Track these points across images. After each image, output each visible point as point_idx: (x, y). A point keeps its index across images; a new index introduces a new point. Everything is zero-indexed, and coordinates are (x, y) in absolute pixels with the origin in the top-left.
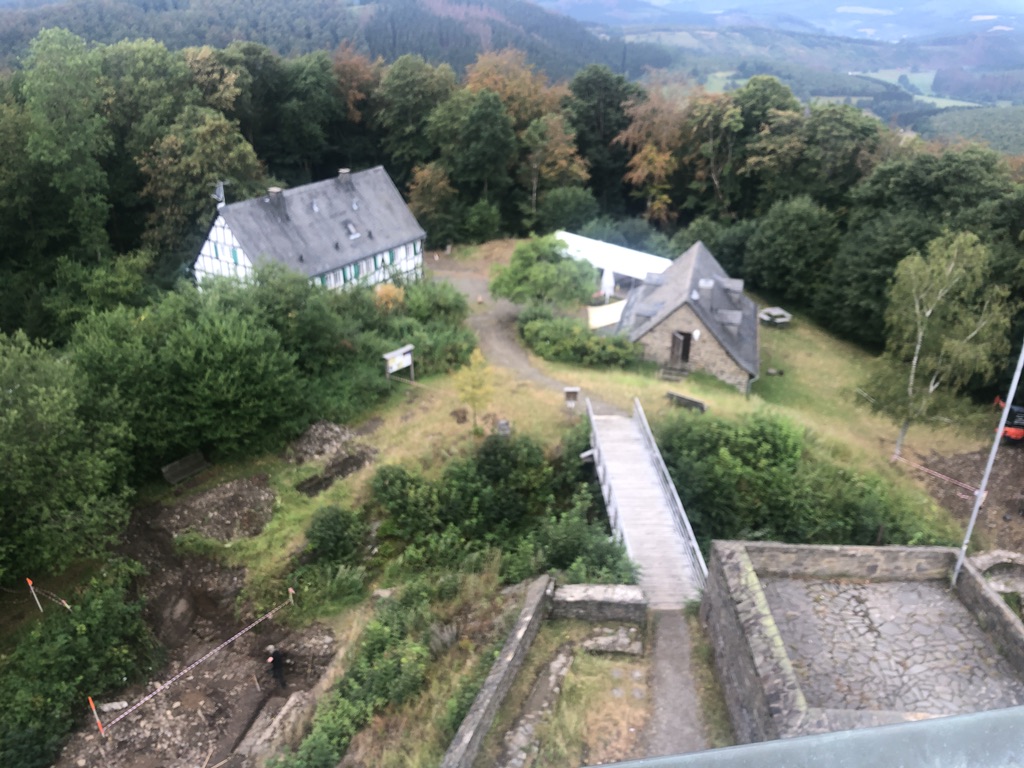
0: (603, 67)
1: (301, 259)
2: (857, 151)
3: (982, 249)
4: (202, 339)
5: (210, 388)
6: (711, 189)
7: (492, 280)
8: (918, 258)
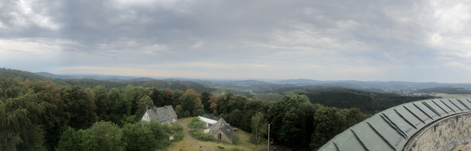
0: (206, 91)
1: (158, 119)
2: (243, 101)
3: (262, 114)
4: (141, 131)
5: (141, 139)
6: (223, 109)
7: (188, 124)
8: (254, 117)
